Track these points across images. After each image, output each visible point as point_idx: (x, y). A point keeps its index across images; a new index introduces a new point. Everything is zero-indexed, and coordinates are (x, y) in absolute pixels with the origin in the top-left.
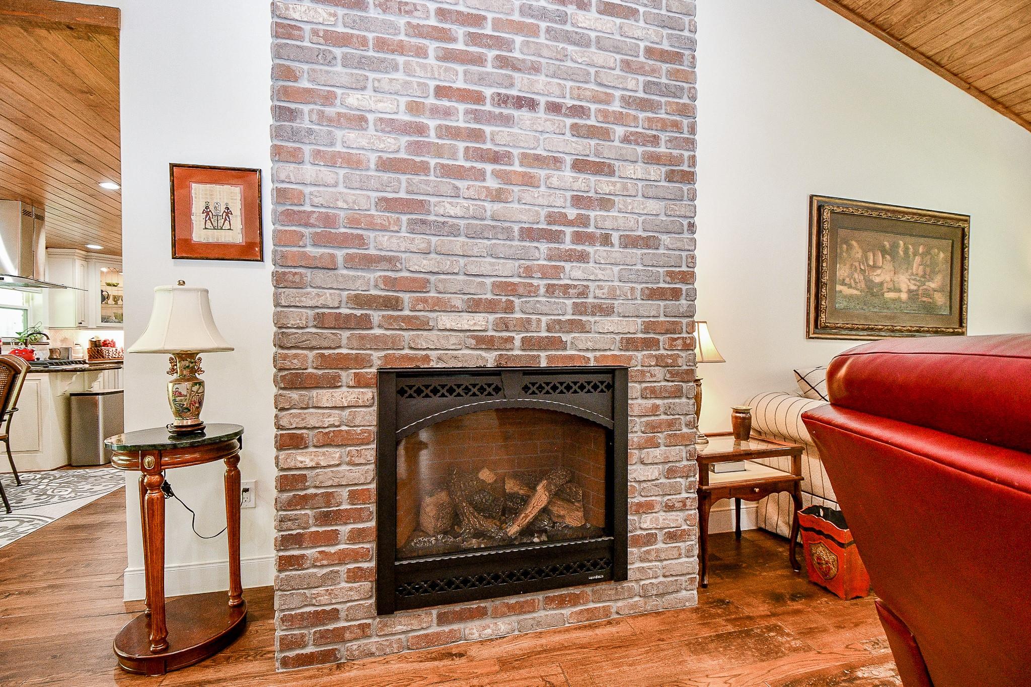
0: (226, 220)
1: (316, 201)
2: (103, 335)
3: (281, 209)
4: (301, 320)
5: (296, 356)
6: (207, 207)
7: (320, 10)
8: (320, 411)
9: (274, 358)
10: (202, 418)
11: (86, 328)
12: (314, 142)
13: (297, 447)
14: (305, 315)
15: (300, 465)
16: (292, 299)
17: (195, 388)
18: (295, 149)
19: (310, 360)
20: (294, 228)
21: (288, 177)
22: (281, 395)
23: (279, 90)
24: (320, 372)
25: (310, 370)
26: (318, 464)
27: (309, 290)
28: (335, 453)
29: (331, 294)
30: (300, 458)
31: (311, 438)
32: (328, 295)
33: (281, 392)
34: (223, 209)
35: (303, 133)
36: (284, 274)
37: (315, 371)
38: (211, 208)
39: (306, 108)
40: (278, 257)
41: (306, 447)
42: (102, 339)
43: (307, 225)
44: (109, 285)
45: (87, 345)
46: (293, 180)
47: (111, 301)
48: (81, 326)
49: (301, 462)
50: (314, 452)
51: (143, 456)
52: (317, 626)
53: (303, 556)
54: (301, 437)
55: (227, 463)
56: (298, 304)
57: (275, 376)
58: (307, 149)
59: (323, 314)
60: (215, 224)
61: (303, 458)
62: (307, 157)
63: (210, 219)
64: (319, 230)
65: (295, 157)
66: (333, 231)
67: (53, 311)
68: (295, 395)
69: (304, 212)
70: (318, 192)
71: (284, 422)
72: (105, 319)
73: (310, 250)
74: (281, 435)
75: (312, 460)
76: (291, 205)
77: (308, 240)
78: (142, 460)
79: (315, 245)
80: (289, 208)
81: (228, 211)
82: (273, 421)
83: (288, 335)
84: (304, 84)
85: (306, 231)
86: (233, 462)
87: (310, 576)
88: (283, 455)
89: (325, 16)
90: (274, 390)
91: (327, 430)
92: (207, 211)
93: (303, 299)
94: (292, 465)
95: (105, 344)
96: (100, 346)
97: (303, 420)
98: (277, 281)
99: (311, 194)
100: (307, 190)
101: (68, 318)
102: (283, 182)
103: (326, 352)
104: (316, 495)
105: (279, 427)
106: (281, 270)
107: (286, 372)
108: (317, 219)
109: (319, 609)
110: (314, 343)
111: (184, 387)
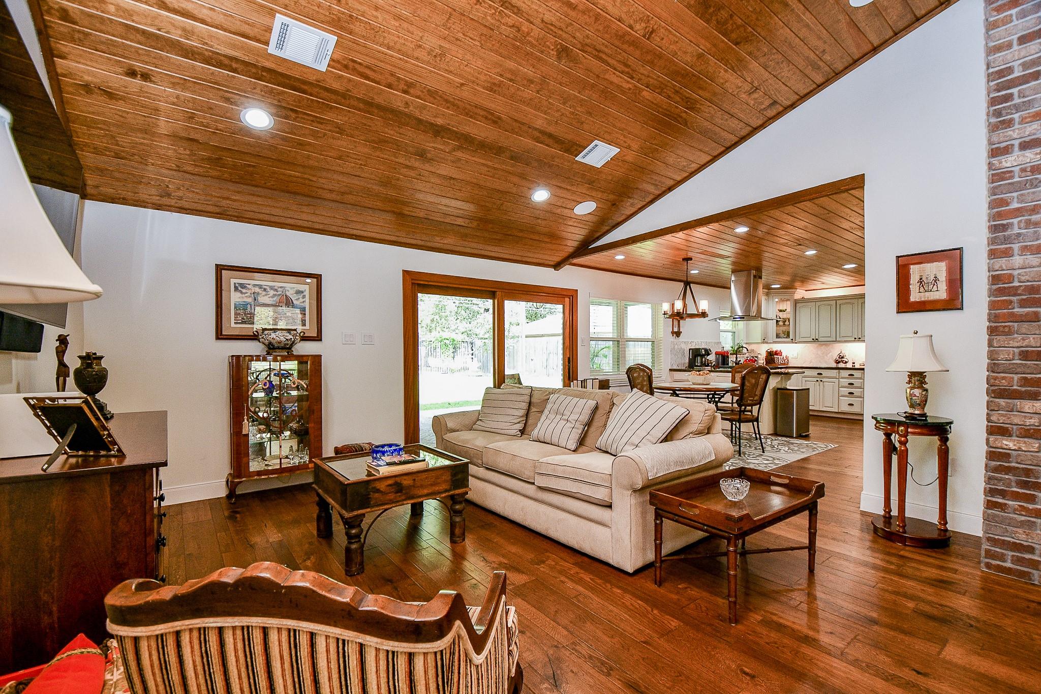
0: (934, 285)
1: (1023, 278)
2: (775, 347)
3: (995, 287)
4: (1008, 355)
5: (1003, 378)
6: (921, 279)
7: (1027, 155)
8: (1023, 414)
9: (987, 379)
10: (926, 410)
11: (767, 343)
12: (1022, 241)
13: (1003, 435)
14: (1012, 352)
15: (1005, 447)
16: (1002, 343)
17: (924, 393)
18: (1006, 249)
19: (1015, 382)
20: (1005, 298)
21: (1001, 267)
22: (991, 401)
23: (994, 215)
24: (1023, 389)
25: (1015, 387)
26: (1020, 448)
27: (1016, 336)
28: (1034, 443)
29: (1034, 338)
30: (1005, 442)
31: (1014, 431)
32: (1031, 339)
33: (992, 399)
34: (932, 278)
35: (1013, 237)
36: (996, 327)
37: (1019, 388)
38: (924, 279)
39: (1015, 221)
40: (993, 317)
41: (1011, 436)
42: (774, 350)
43: (1015, 295)
44: (781, 311)
45: (764, 355)
46: (1004, 268)
47: (781, 323)
48: (764, 341)
49: (1007, 445)
50: (1017, 440)
51: (898, 427)
52: (1014, 552)
53: (1006, 504)
54: (1007, 429)
55: (941, 440)
56: (1007, 345)
57: (987, 389)
58: (1016, 247)
59: (1027, 351)
60: (926, 289)
61: (1009, 443)
62: (1016, 251)
63: (923, 286)
64: (1024, 297)
65: (1008, 253)
66: (1037, 296)
67: (748, 332)
68: (1002, 402)
69: (1013, 287)
70: (1025, 272)
71: (994, 418)
72: (778, 336)
73: (1017, 310)
74: (991, 426)
75: (1015, 445)
76: (1003, 284)
77: (1016, 305)
78: (898, 428)
79: (1021, 307)
80: (1002, 286)
81: (936, 279)
82: (985, 417)
83: (998, 364)
84: (1015, 205)
85: (1014, 299)
86: (944, 440)
87: (1011, 519)
88: (992, 438)
89: (1032, 156)
90: (987, 398)
91: (1028, 427)
92: (921, 281)
93: (1011, 342)
94: (999, 445)
95: (776, 353)
96: (773, 355)
97: (1008, 418)
98: (991, 332)
99: (1019, 274)
100: (1016, 273)
101: (757, 335)
102: (997, 270)
103: (1029, 376)
104: (1018, 468)
105: (989, 420)
106: (994, 325)
107: (996, 388)
108: (1023, 290)
109: (1018, 541)
110: (1019, 370)
111: (917, 392)
